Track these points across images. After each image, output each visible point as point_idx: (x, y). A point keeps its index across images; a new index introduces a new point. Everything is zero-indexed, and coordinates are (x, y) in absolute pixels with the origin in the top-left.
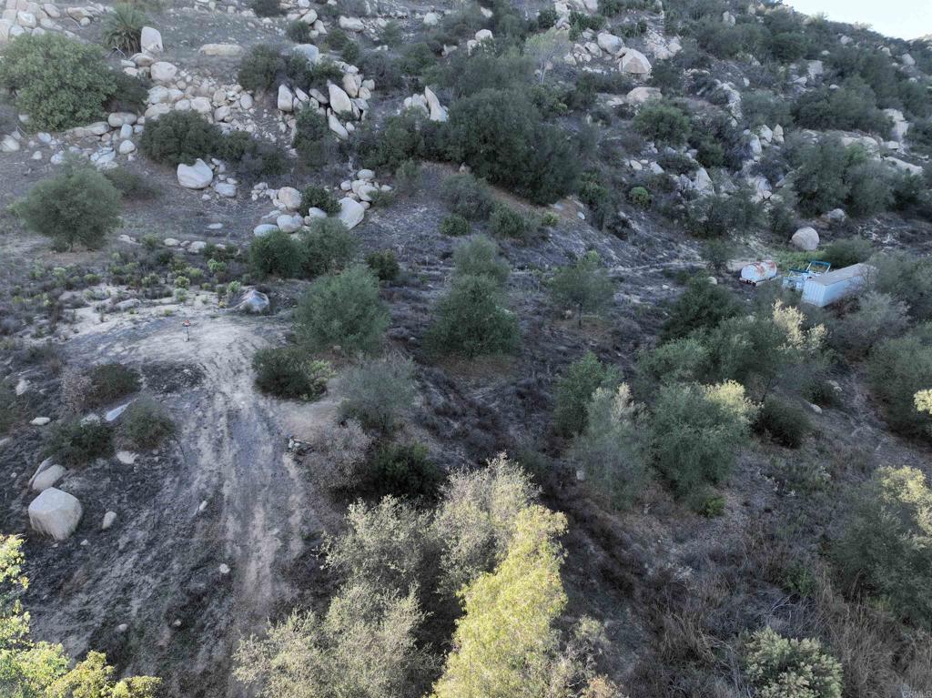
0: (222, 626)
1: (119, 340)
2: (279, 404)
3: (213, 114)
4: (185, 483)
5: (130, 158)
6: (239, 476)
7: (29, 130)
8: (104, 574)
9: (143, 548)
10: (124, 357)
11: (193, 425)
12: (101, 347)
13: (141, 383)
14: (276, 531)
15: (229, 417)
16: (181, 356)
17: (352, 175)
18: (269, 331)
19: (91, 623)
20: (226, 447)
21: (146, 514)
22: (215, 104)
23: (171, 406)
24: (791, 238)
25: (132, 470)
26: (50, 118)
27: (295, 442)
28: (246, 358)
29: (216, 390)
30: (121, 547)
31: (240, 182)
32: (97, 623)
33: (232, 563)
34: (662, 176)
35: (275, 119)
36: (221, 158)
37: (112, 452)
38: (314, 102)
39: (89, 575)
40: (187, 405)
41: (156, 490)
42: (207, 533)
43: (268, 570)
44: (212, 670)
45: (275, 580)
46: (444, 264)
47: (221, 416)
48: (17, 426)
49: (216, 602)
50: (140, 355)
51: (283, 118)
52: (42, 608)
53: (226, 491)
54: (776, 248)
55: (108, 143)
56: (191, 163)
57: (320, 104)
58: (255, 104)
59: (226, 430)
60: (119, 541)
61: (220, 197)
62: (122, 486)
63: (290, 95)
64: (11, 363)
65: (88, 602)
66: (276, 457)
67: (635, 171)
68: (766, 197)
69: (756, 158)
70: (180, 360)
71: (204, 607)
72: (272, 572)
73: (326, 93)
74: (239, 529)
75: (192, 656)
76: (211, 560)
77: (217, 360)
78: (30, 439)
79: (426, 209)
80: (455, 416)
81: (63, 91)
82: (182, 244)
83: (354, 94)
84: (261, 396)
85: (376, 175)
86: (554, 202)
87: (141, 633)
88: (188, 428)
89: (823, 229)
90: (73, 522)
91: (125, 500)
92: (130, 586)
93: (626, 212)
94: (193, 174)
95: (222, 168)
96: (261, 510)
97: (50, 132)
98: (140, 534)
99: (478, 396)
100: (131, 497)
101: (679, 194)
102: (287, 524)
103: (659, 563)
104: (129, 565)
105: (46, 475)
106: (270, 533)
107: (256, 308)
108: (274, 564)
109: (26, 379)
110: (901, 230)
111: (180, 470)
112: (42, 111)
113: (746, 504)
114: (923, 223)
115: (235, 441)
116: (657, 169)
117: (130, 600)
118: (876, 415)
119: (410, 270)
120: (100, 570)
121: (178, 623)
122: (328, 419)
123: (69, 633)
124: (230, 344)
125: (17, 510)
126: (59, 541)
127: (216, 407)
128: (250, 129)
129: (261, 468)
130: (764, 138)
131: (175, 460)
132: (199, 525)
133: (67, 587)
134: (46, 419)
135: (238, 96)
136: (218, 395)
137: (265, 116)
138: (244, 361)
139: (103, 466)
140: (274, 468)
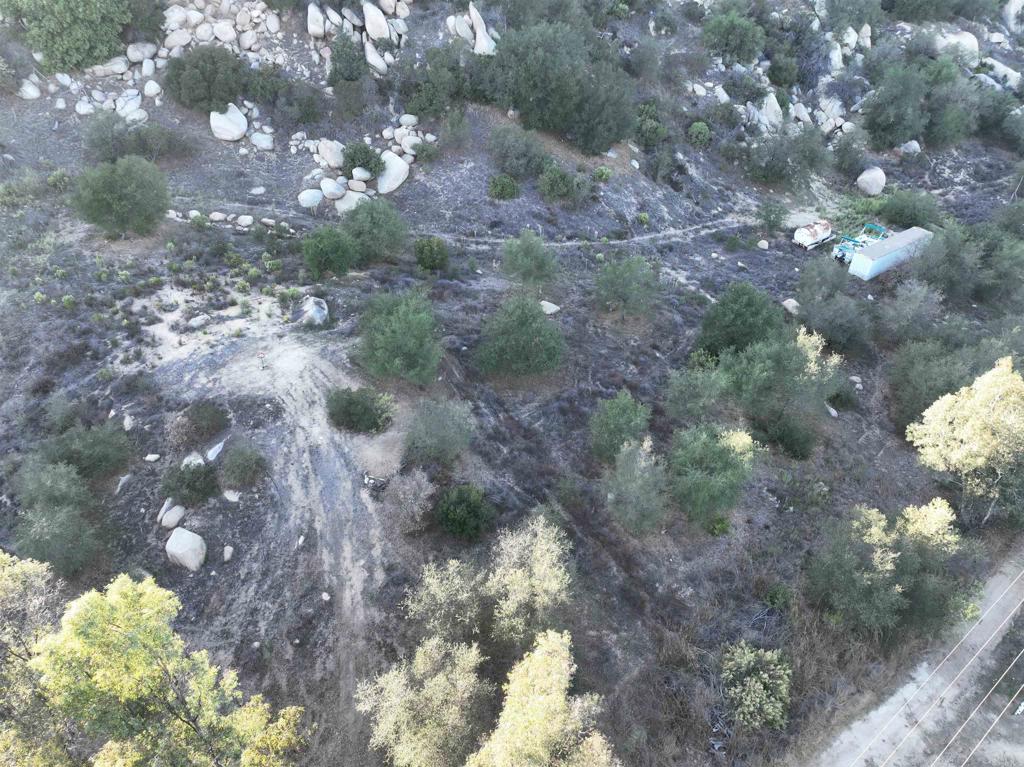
0: (329, 643)
1: (201, 369)
2: (352, 438)
3: (238, 41)
4: (283, 519)
5: (158, 102)
6: (327, 512)
7: (47, 72)
8: (234, 600)
9: (260, 577)
10: (210, 390)
11: (281, 461)
12: (187, 378)
13: (231, 419)
14: (362, 562)
15: (311, 452)
16: (260, 389)
17: (394, 120)
18: (334, 352)
19: (232, 640)
20: (313, 484)
21: (257, 548)
22: (239, 28)
23: (260, 443)
24: (855, 180)
25: (238, 507)
26: (67, 59)
27: (370, 479)
28: (317, 387)
29: (296, 425)
30: (242, 577)
31: (276, 131)
32: (237, 640)
33: (330, 590)
34: (726, 106)
35: (306, 46)
36: (253, 100)
37: (221, 493)
38: (347, 25)
39: (222, 601)
40: (274, 441)
41: (260, 526)
42: (308, 565)
43: (359, 597)
44: (328, 677)
45: (366, 606)
46: (492, 235)
47: (304, 452)
48: (134, 463)
49: (323, 624)
50: (223, 387)
51: (315, 45)
52: (193, 628)
53: (318, 526)
54: (839, 191)
55: (131, 83)
56: (223, 110)
57: (354, 26)
58: (283, 26)
59: (309, 465)
60: (240, 572)
61: (258, 151)
62: (233, 521)
63: (321, 17)
64: (111, 394)
65: (226, 624)
66: (355, 494)
67: (698, 97)
68: (838, 125)
69: (834, 74)
70: (261, 393)
71: (315, 628)
72: (363, 598)
73: (360, 13)
74: (333, 561)
75: (311, 667)
76: (315, 589)
77: (292, 392)
78: (147, 475)
79: (473, 164)
80: (504, 441)
81: (76, 27)
82: (229, 219)
83: (391, 11)
84: (335, 430)
85: (420, 122)
86: (607, 150)
87: (271, 649)
88: (278, 464)
89: (893, 165)
90: (202, 557)
91: (237, 535)
92: (256, 610)
93: (685, 153)
94: (228, 124)
95: (256, 113)
96: (348, 543)
97: (68, 72)
98: (255, 566)
99: (524, 414)
100: (242, 532)
101: (743, 129)
102: (371, 556)
103: (668, 580)
104: (251, 592)
105: (170, 515)
106: (357, 564)
107: (318, 321)
108: (364, 592)
109: (130, 415)
110: (977, 166)
111: (277, 505)
112: (58, 50)
113: (749, 522)
114: (1004, 152)
115: (319, 477)
116: (723, 96)
117: (257, 622)
118: (888, 415)
119: (458, 244)
120: (230, 597)
121: (297, 641)
122: (395, 453)
123: (218, 649)
124: (301, 372)
125: (154, 544)
126: (193, 572)
127: (298, 442)
128: (280, 60)
129: (343, 504)
130: (847, 45)
131: (272, 497)
132: (301, 558)
133: (207, 611)
134: (157, 456)
135: (263, 16)
136: (298, 430)
137: (295, 42)
138: (316, 390)
139: (215, 505)
140: (355, 503)
